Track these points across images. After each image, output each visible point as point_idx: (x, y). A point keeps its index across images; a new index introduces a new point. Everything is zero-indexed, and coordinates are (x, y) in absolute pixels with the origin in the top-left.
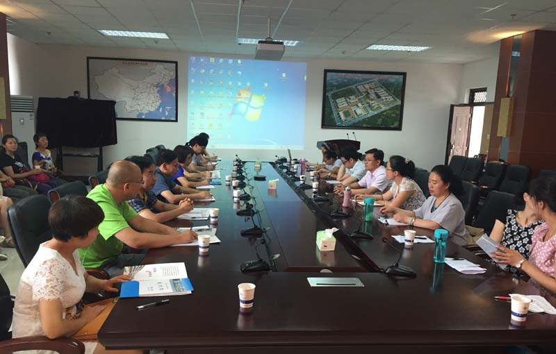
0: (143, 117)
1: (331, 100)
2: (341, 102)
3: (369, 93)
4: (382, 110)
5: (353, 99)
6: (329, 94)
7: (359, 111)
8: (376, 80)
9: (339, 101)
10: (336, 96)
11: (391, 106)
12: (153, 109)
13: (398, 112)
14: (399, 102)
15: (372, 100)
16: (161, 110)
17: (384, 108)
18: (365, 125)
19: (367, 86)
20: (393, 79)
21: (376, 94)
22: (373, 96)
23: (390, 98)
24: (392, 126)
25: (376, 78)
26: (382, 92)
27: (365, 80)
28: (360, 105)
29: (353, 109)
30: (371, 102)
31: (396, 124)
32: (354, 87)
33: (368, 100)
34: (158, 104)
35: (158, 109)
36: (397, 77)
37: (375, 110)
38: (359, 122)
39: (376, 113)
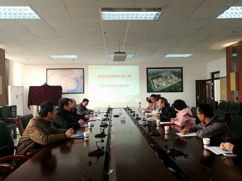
0: (69, 92)
1: (151, 81)
2: (155, 81)
3: (167, 77)
4: (174, 84)
5: (160, 79)
6: (149, 78)
7: (163, 85)
8: (169, 71)
9: (154, 80)
10: (152, 79)
11: (177, 82)
12: (73, 89)
13: (181, 84)
14: (181, 80)
15: (169, 79)
16: (77, 89)
17: (174, 83)
18: (166, 90)
19: (166, 74)
20: (177, 70)
21: (170, 77)
22: (169, 78)
23: (177, 78)
24: (179, 90)
25: (170, 70)
26: (173, 76)
27: (165, 71)
28: (163, 82)
29: (161, 83)
30: (168, 80)
31: (180, 89)
32: (160, 74)
33: (167, 80)
34: (76, 86)
35: (76, 88)
36: (179, 69)
37: (171, 84)
38: (164, 89)
39: (171, 85)
